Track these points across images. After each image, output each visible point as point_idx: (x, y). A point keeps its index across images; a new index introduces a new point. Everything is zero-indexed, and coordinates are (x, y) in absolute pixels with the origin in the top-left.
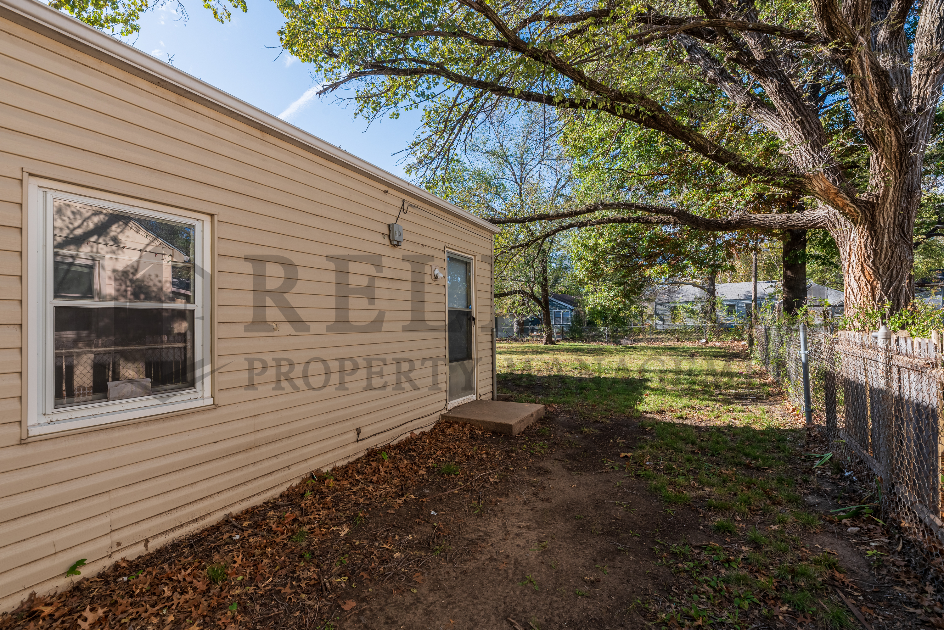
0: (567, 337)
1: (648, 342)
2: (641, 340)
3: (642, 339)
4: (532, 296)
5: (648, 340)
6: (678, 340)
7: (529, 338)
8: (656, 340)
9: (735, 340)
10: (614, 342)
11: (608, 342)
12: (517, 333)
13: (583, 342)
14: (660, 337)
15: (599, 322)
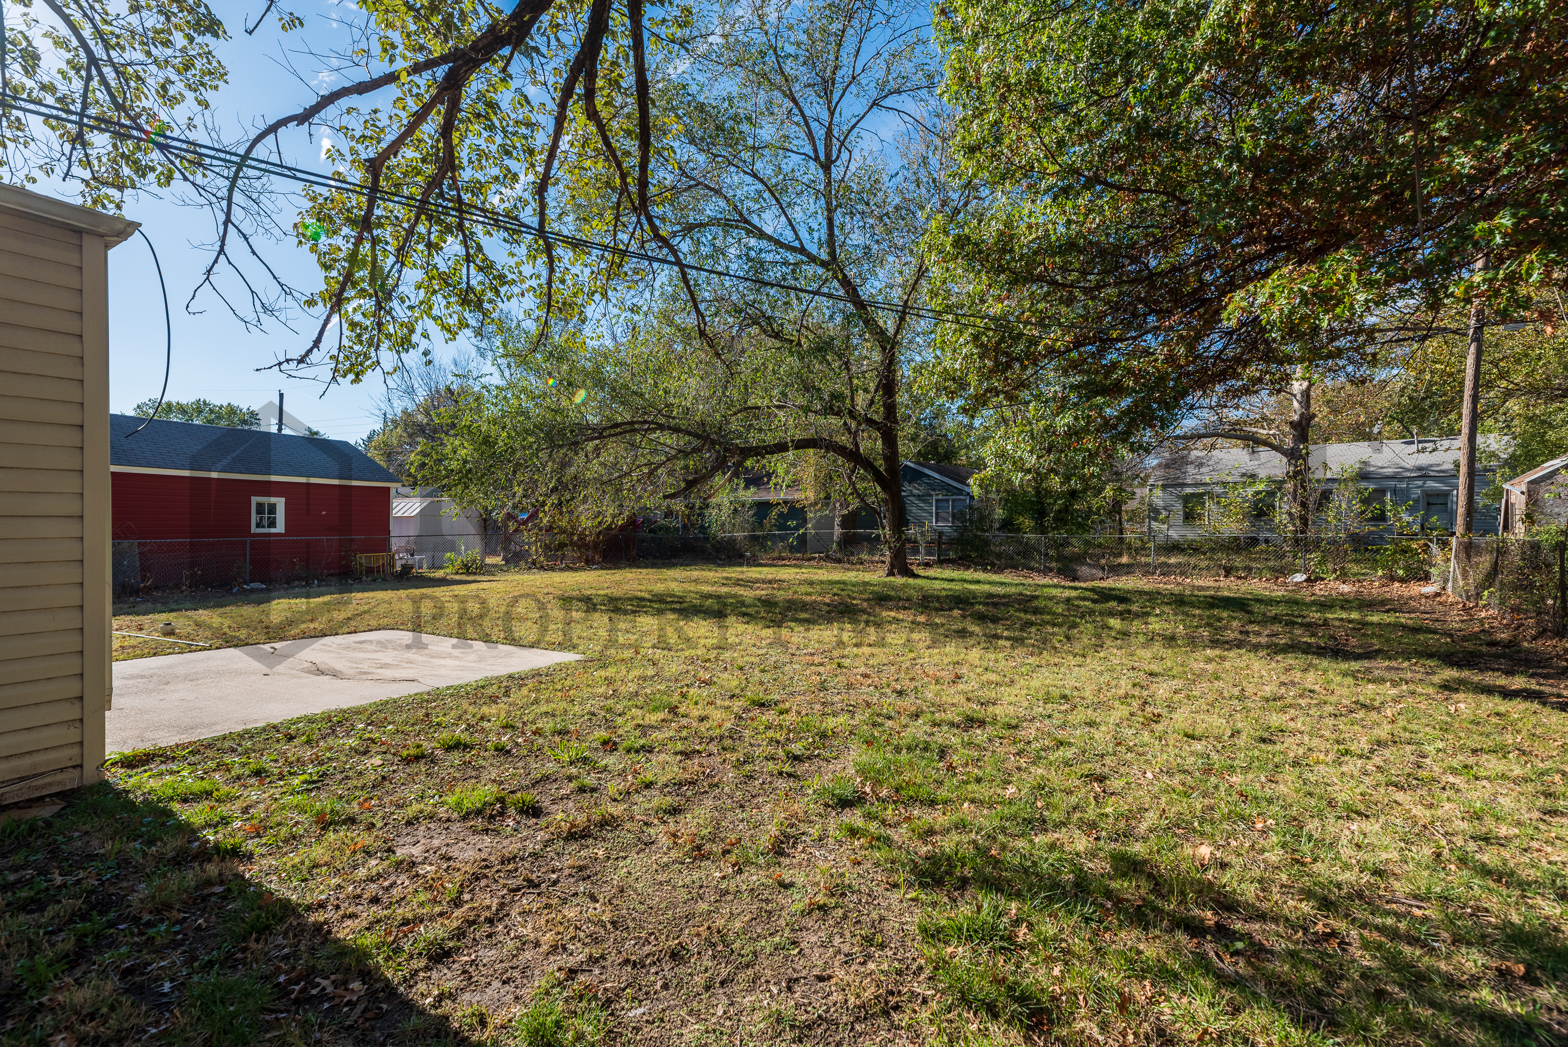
0: (952, 555)
1: (1146, 573)
2: (1128, 570)
3: (1128, 566)
4: (854, 456)
5: (1148, 570)
6: (1228, 572)
7: (864, 556)
8: (1167, 570)
9: (1393, 579)
10: (1060, 572)
11: (1046, 571)
12: (839, 544)
13: (985, 570)
14: (1173, 560)
15: (1027, 522)
